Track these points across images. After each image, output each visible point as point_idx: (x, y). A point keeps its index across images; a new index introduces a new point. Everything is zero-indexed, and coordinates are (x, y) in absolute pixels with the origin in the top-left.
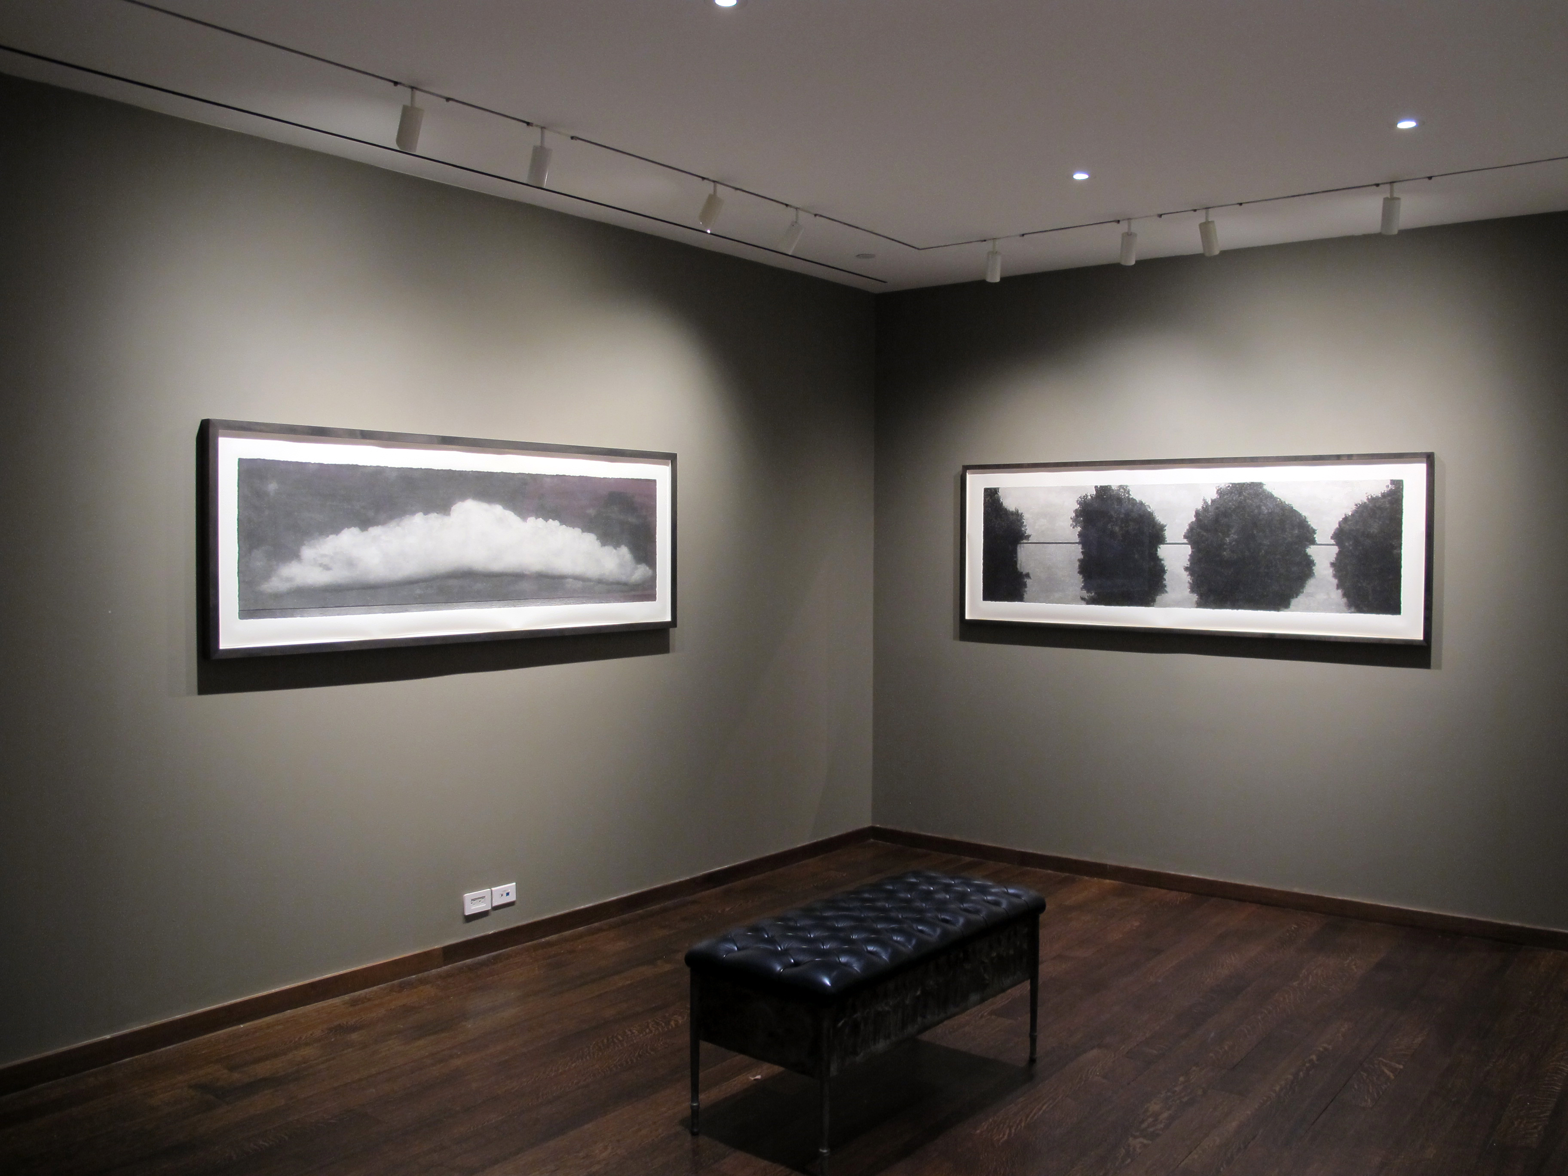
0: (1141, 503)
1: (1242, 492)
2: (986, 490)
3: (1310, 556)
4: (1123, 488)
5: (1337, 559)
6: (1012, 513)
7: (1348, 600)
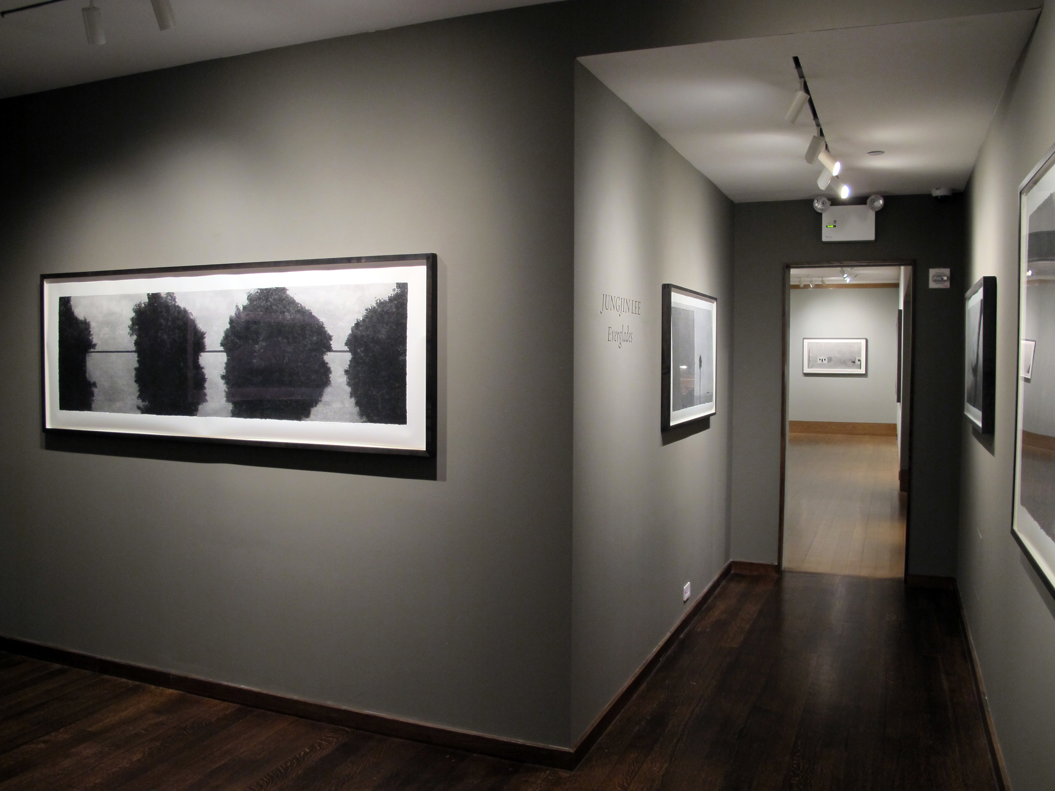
0: (185, 311)
1: (268, 298)
2: (61, 299)
3: (327, 363)
4: (170, 296)
5: (350, 366)
6: (81, 322)
7: (360, 409)
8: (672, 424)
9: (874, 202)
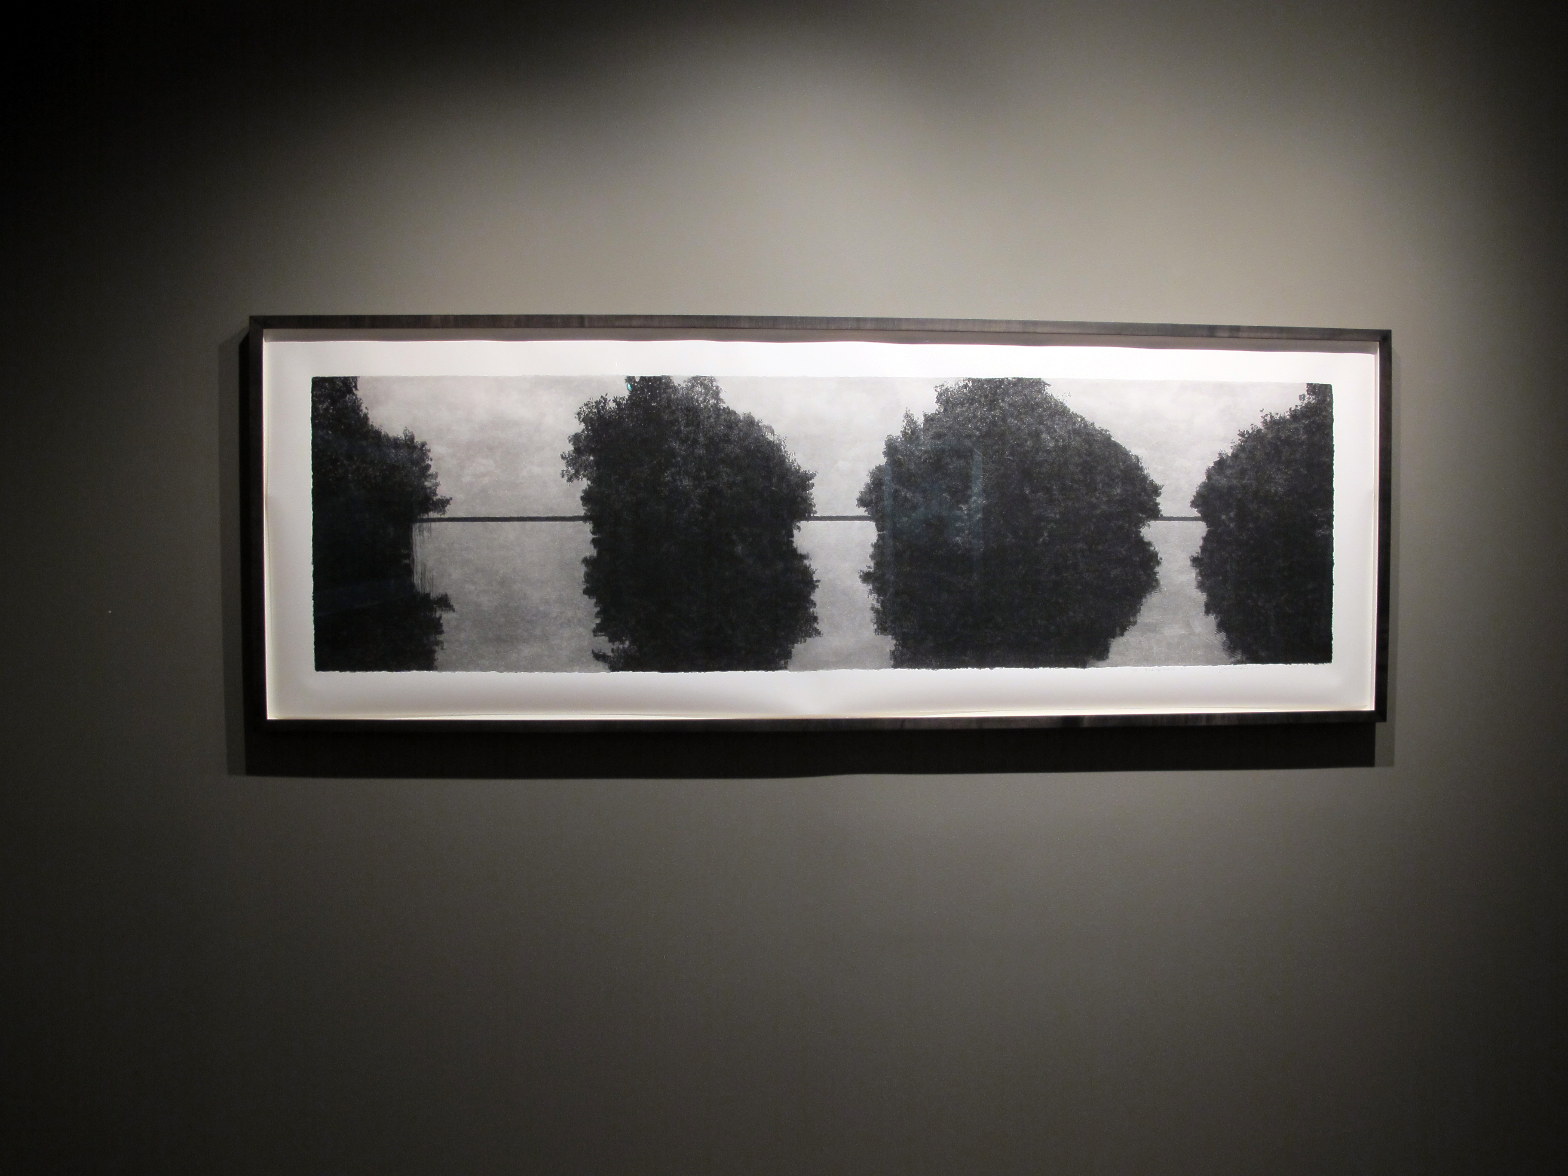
0: (751, 422)
1: (996, 400)
2: (318, 383)
3: (1149, 544)
4: (702, 384)
5: (1204, 549)
6: (396, 443)
7: (1228, 637)
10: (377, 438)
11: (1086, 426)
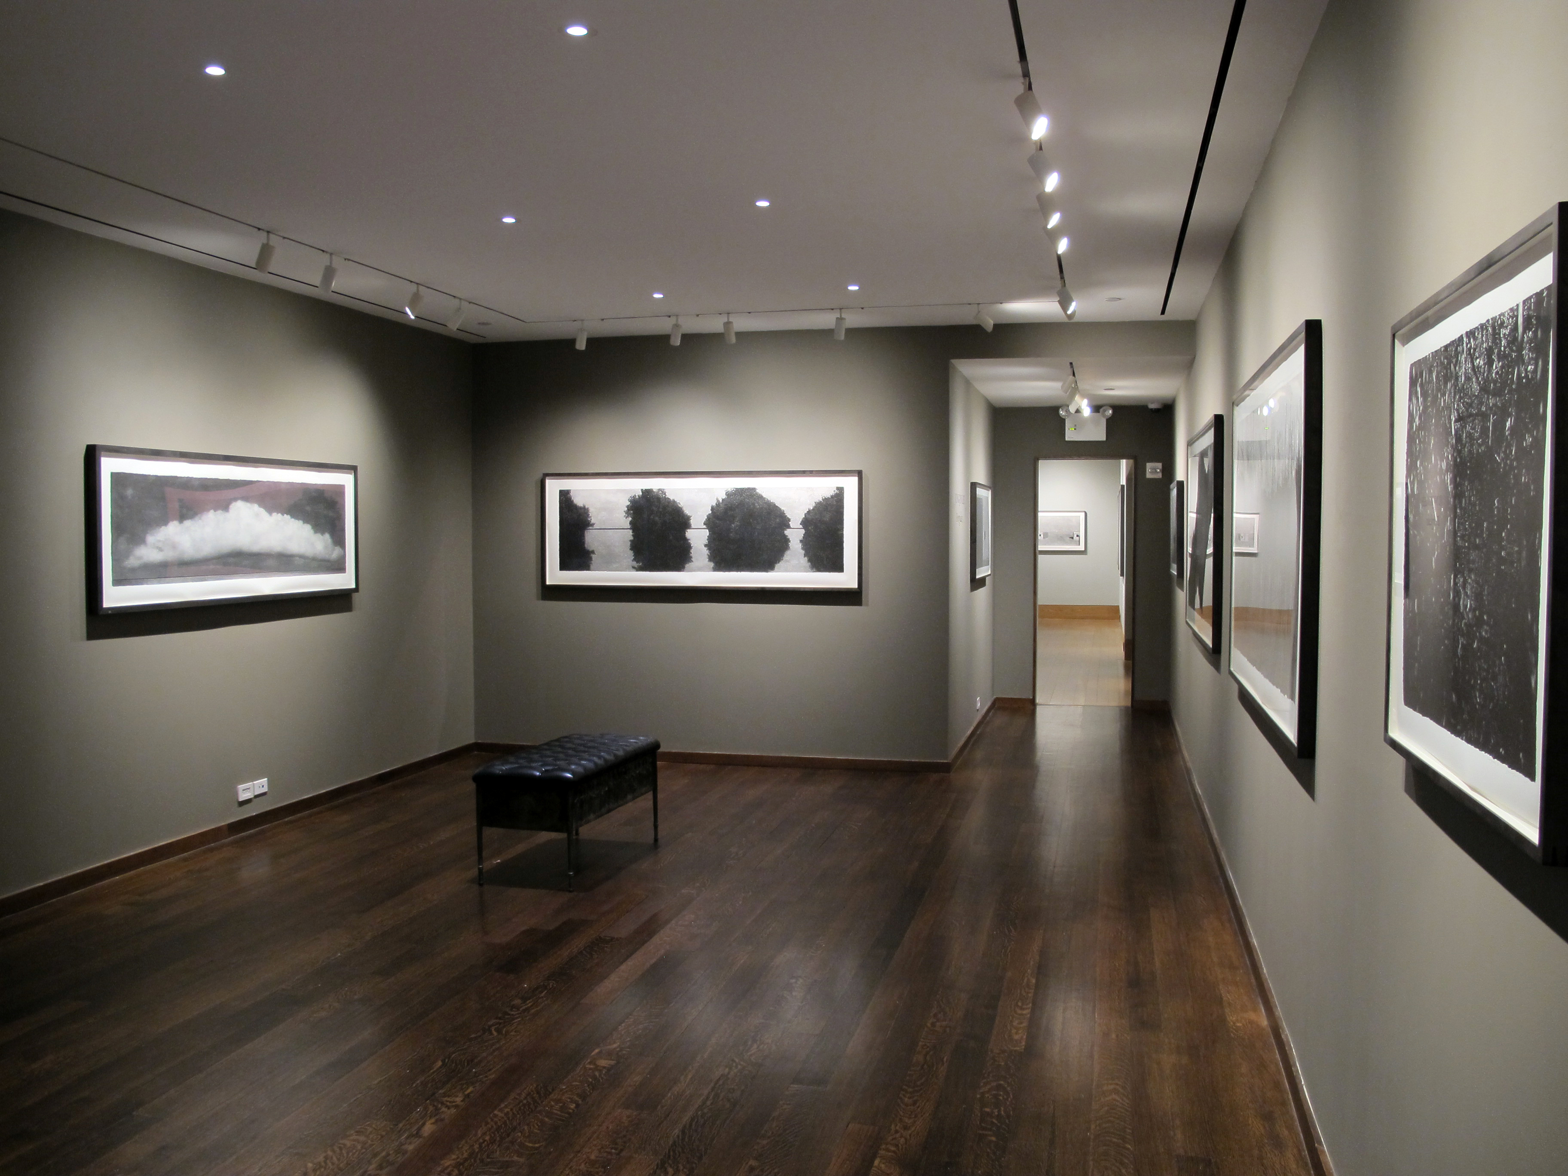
0: (674, 501)
1: (742, 494)
2: (561, 492)
3: (787, 536)
4: (661, 491)
5: (803, 538)
6: (581, 508)
7: (811, 564)
8: (977, 577)
9: (1105, 411)
10: (576, 507)
11: (768, 501)
